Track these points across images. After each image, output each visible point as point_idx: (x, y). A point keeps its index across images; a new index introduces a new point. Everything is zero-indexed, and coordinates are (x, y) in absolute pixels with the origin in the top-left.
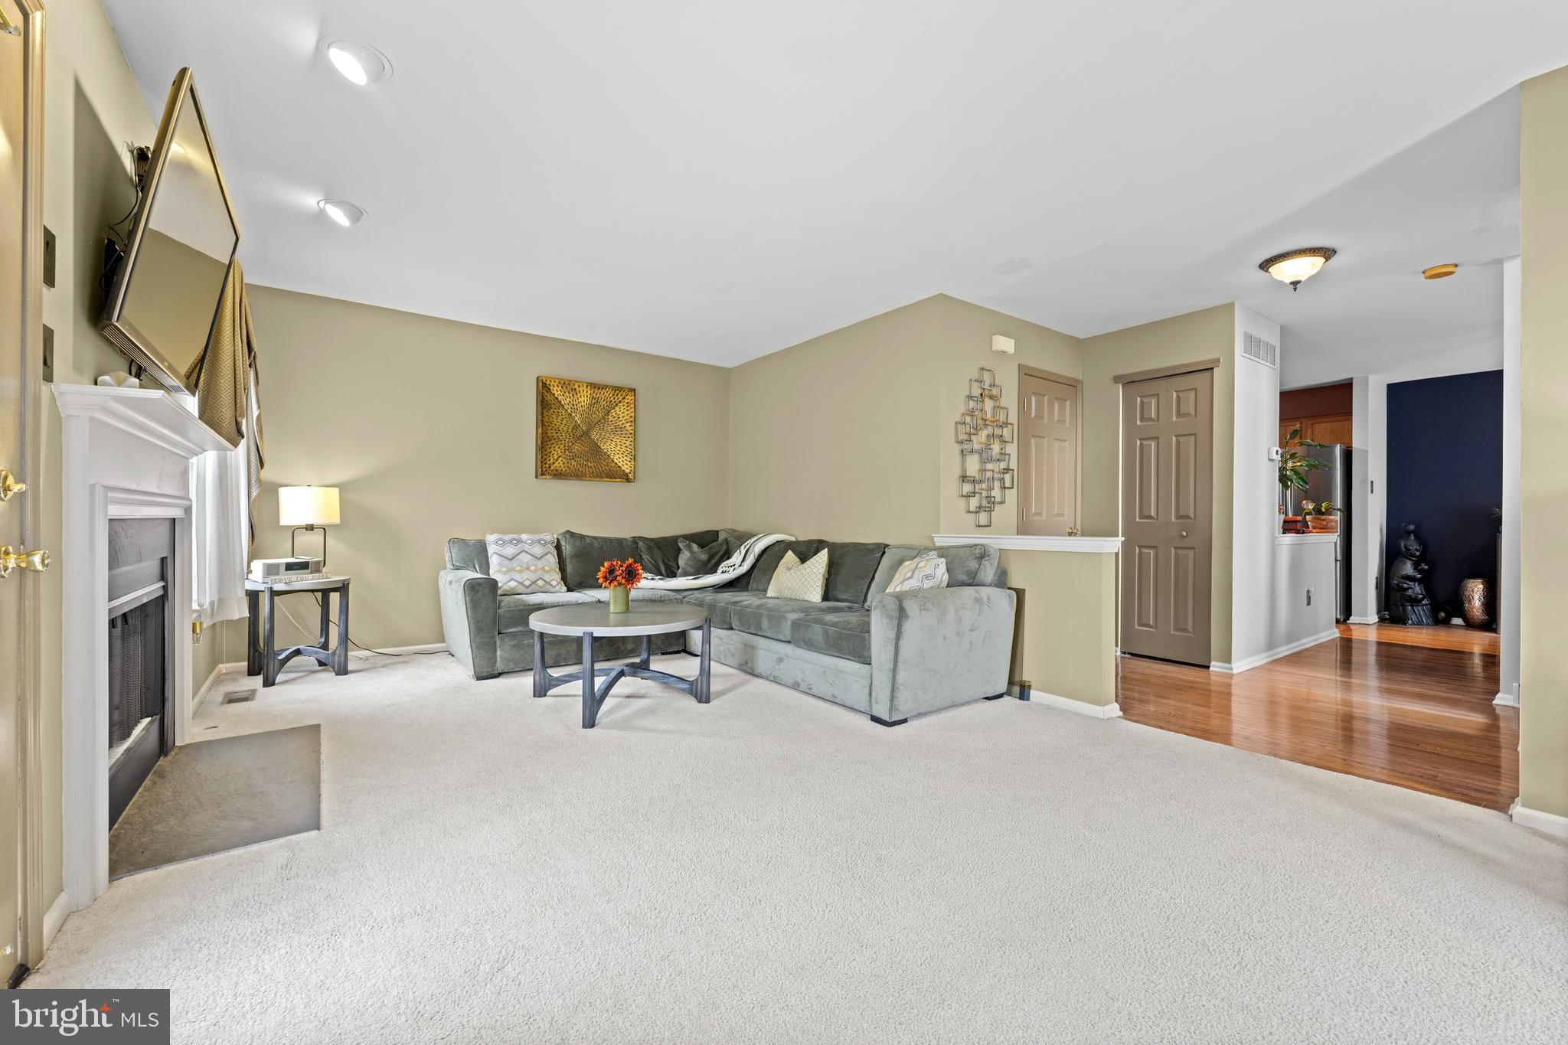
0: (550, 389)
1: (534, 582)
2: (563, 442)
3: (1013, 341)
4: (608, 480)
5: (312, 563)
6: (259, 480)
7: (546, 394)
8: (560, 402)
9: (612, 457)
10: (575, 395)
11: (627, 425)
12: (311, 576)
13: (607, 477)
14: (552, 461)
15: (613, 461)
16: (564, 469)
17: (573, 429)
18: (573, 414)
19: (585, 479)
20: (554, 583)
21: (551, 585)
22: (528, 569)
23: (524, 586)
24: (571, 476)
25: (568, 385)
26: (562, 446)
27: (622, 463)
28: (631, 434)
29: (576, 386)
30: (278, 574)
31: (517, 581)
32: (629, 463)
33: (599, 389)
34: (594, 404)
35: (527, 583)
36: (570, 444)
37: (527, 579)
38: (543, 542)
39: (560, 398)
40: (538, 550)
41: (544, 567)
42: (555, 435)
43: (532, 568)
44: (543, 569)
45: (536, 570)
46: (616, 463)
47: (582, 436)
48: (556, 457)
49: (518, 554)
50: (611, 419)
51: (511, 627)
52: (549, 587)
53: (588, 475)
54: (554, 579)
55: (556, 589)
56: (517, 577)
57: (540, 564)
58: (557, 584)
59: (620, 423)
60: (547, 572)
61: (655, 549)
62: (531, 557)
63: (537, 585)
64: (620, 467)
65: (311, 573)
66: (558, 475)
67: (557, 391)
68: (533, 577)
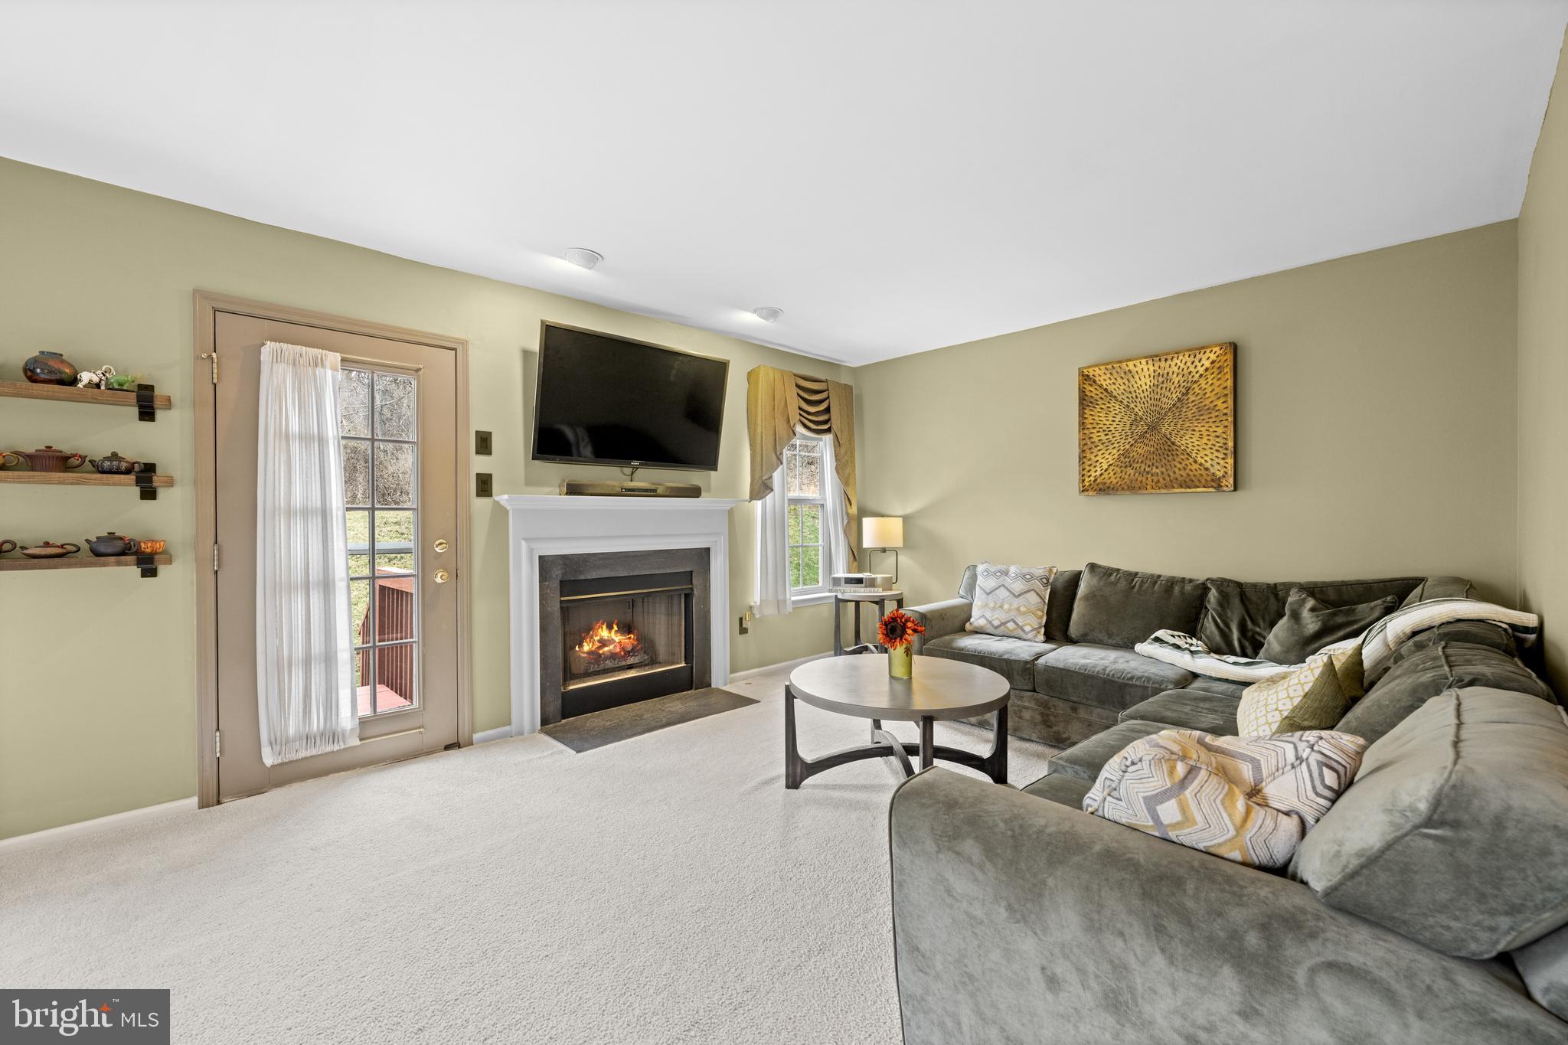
0: (1095, 381)
1: (1003, 624)
2: (1116, 445)
4: (1183, 490)
5: (866, 579)
7: (1088, 388)
8: (1111, 394)
9: (1194, 455)
10: (1131, 379)
11: (1219, 403)
12: (863, 590)
13: (1182, 487)
14: (1098, 473)
15: (1195, 462)
16: (1115, 481)
17: (1132, 424)
18: (1132, 405)
19: (1145, 492)
20: (1027, 628)
21: (1023, 631)
22: (1001, 607)
23: (993, 625)
24: (1123, 489)
25: (1112, 365)
26: (1115, 451)
27: (1210, 462)
28: (1226, 414)
29: (1131, 367)
30: (840, 585)
31: (987, 620)
32: (1222, 462)
33: (1166, 360)
34: (1163, 383)
35: (996, 623)
36: (1128, 447)
37: (997, 619)
38: (1028, 577)
39: (1110, 388)
40: (1018, 586)
41: (1019, 608)
42: (1103, 438)
43: (1006, 606)
44: (1018, 609)
45: (1010, 610)
46: (1201, 465)
47: (1146, 432)
48: (1105, 466)
49: (997, 589)
50: (1192, 398)
52: (1020, 632)
53: (1149, 487)
54: (1029, 624)
55: (1030, 636)
56: (988, 615)
57: (1016, 602)
58: (1032, 631)
59: (1207, 402)
60: (1024, 614)
62: (1008, 594)
63: (1007, 628)
64: (1207, 469)
65: (866, 587)
66: (1103, 489)
67: (1104, 380)
68: (1004, 617)
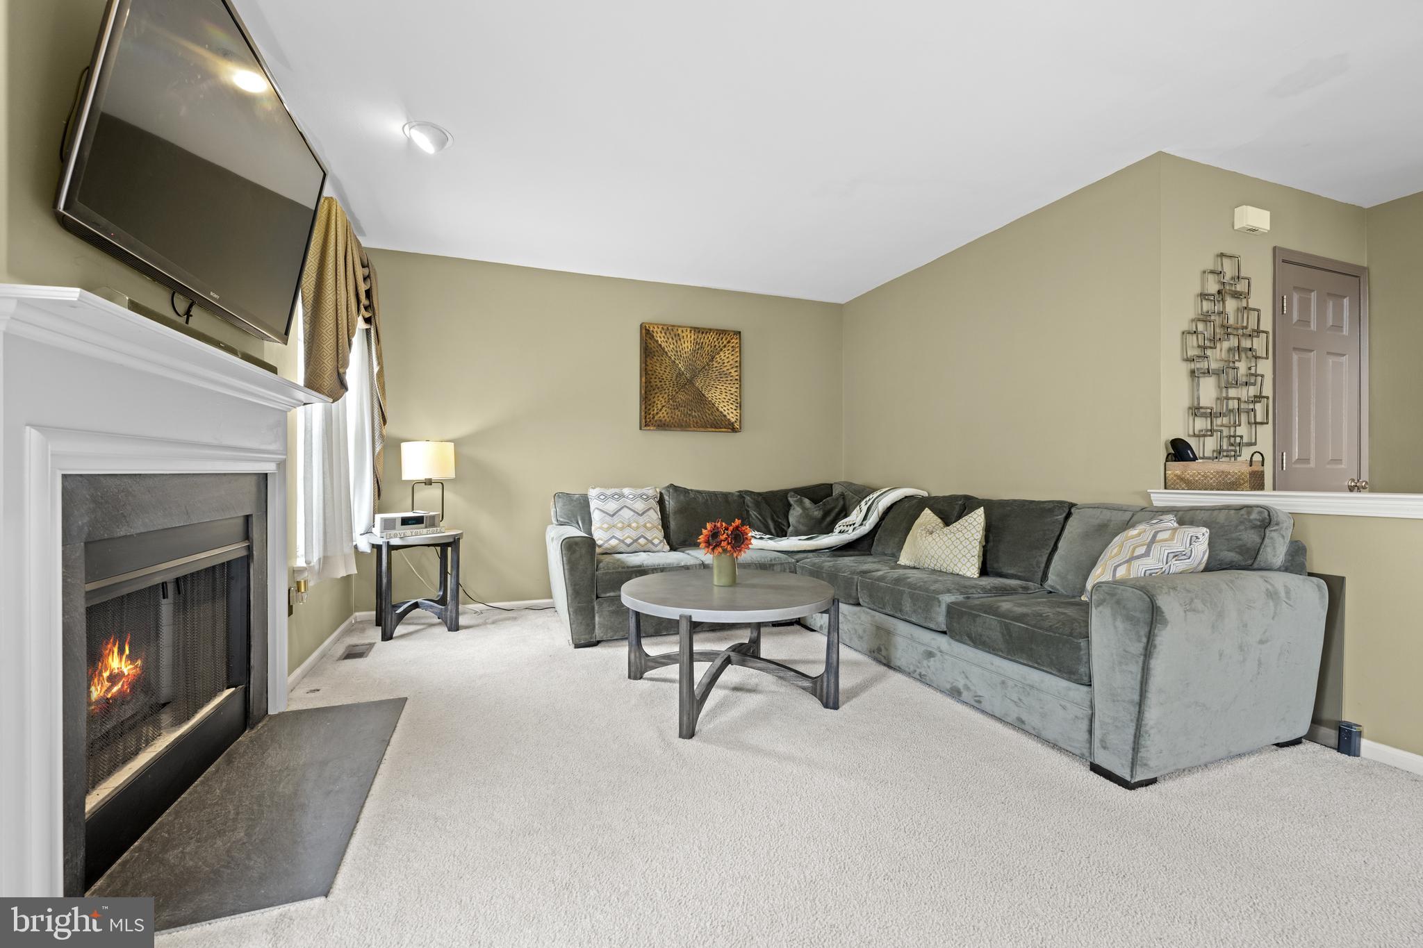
0: (653, 336)
1: (636, 541)
2: (667, 391)
3: (1269, 213)
4: (713, 430)
5: (427, 517)
6: (382, 436)
7: (649, 341)
8: (663, 349)
9: (717, 405)
10: (678, 342)
11: (732, 371)
12: (425, 530)
13: (712, 427)
14: (655, 412)
15: (718, 410)
16: (668, 420)
17: (677, 377)
18: (677, 362)
19: (690, 429)
20: (656, 541)
21: (653, 544)
22: (629, 526)
23: (626, 544)
24: (675, 426)
25: (670, 329)
26: (666, 396)
27: (727, 411)
28: (736, 380)
29: (680, 332)
30: (394, 528)
31: (619, 540)
32: (734, 412)
33: (703, 333)
34: (698, 349)
35: (629, 541)
36: (674, 393)
37: (629, 537)
38: (645, 497)
39: (663, 344)
40: (640, 506)
41: (645, 524)
42: (659, 384)
43: (634, 525)
44: (645, 526)
45: (638, 528)
46: (721, 412)
47: (686, 384)
48: (660, 407)
49: (620, 510)
50: (716, 365)
51: (610, 592)
52: (650, 545)
53: (692, 426)
54: (656, 538)
55: (659, 548)
56: (618, 534)
57: (642, 520)
58: (660, 543)
59: (725, 369)
60: (649, 529)
61: (764, 505)
62: (632, 513)
63: (639, 544)
64: (725, 416)
65: (426, 527)
66: (663, 426)
67: (660, 338)
68: (634, 535)
